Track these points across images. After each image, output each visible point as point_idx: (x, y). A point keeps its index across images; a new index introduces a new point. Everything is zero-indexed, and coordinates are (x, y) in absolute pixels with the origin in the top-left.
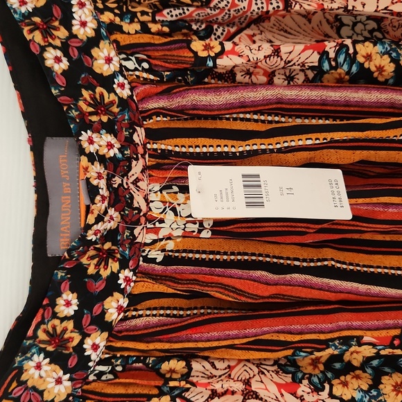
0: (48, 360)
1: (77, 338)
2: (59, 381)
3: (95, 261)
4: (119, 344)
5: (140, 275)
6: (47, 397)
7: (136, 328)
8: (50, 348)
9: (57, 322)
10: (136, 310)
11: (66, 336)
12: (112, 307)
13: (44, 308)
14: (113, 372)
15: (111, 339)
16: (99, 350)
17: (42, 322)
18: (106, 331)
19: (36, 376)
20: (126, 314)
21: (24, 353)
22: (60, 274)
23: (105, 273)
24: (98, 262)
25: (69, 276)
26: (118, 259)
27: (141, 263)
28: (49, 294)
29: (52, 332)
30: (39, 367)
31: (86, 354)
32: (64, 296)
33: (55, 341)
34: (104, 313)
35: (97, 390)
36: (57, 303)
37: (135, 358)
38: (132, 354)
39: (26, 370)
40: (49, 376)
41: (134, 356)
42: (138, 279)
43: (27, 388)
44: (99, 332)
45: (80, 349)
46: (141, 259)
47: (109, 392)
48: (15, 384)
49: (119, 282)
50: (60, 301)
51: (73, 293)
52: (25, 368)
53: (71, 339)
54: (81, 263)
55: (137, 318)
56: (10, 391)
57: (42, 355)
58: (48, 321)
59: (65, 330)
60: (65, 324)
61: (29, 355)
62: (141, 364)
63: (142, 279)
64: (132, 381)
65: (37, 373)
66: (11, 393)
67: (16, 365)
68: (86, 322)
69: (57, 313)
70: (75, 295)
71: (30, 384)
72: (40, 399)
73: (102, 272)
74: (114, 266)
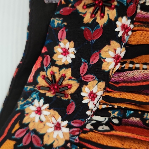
0: (47, 105)
1: (75, 85)
2: (58, 127)
3: (91, 10)
4: (116, 95)
5: (138, 24)
6: (47, 141)
7: (133, 80)
8: (49, 94)
9: (55, 69)
10: (132, 63)
11: (64, 83)
12: (109, 56)
13: (43, 56)
14: (109, 123)
15: (108, 90)
16: (97, 99)
17: (42, 69)
18: (103, 81)
19: (37, 120)
20: (123, 66)
21: (26, 98)
22: (57, 22)
23: (101, 22)
24: (94, 11)
25: (65, 24)
26: (115, 7)
27: (139, 11)
28: (47, 42)
29: (51, 79)
30: (39, 111)
31: (83, 102)
32: (62, 44)
33: (54, 88)
34: (101, 62)
35: (93, 140)
36: (55, 51)
37: (132, 112)
38: (129, 107)
39: (27, 114)
40: (48, 121)
41: (131, 109)
42: (136, 28)
43: (28, 131)
44: (96, 81)
45: (77, 96)
46: (139, 6)
47: (105, 144)
48: (17, 126)
49: (117, 30)
50: (58, 50)
51: (70, 41)
52: (26, 112)
53: (70, 86)
54: (77, 11)
55: (134, 70)
56: (13, 132)
57: (42, 101)
58: (47, 68)
59: (63, 77)
60: (63, 71)
61: (30, 100)
62: (138, 119)
63: (139, 28)
64: (128, 135)
65: (37, 117)
66: (14, 134)
67: (18, 108)
68: (83, 70)
69: (55, 61)
70: (72, 43)
71: (31, 127)
72: (41, 142)
73: (98, 20)
74: (111, 14)
